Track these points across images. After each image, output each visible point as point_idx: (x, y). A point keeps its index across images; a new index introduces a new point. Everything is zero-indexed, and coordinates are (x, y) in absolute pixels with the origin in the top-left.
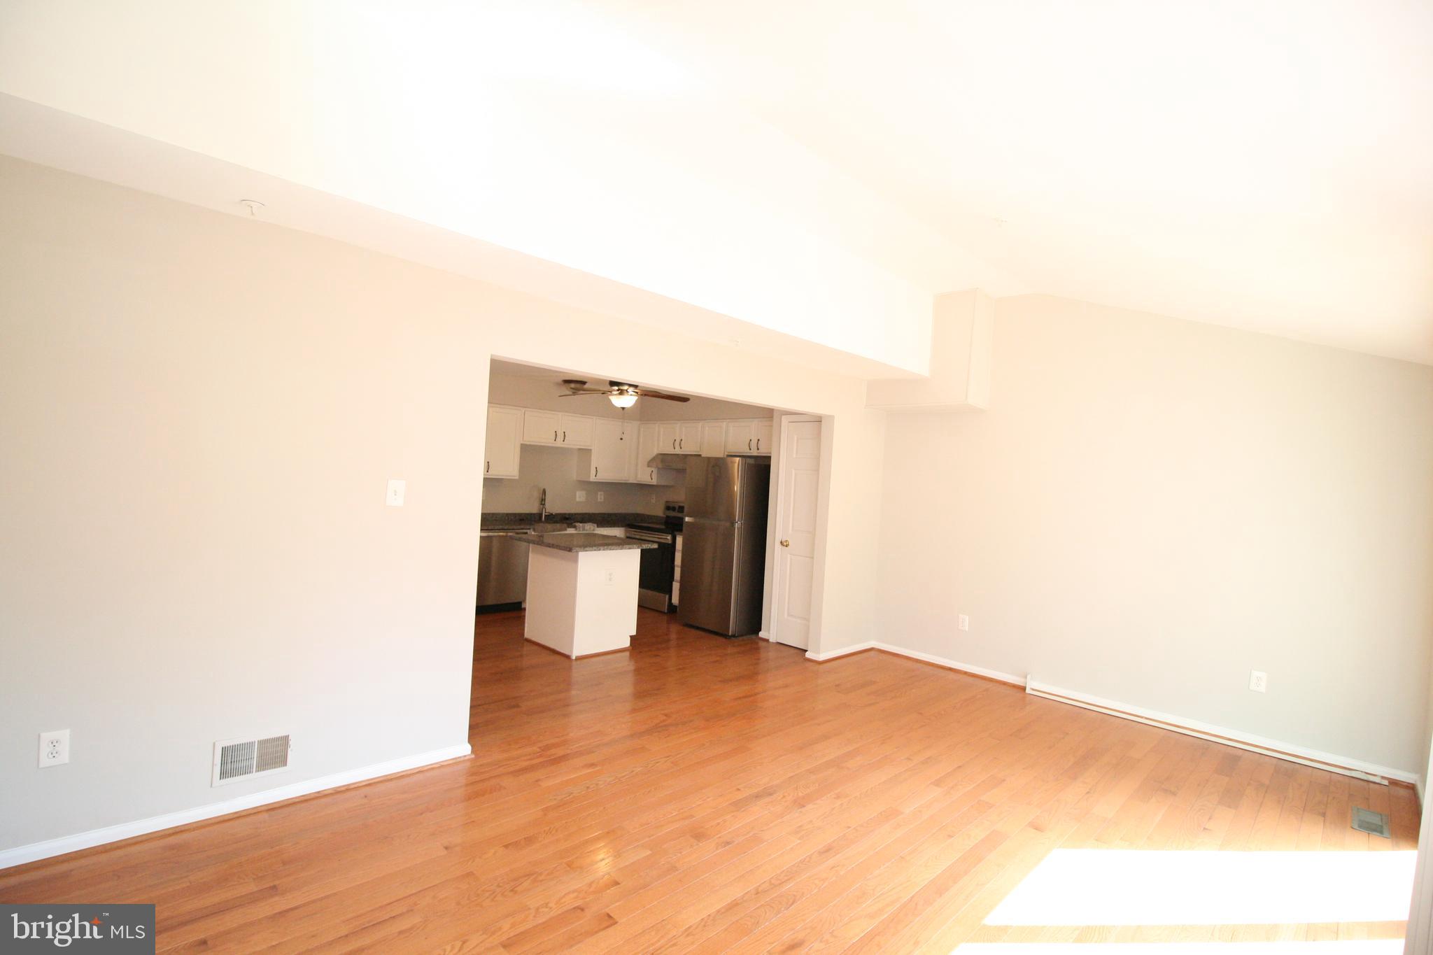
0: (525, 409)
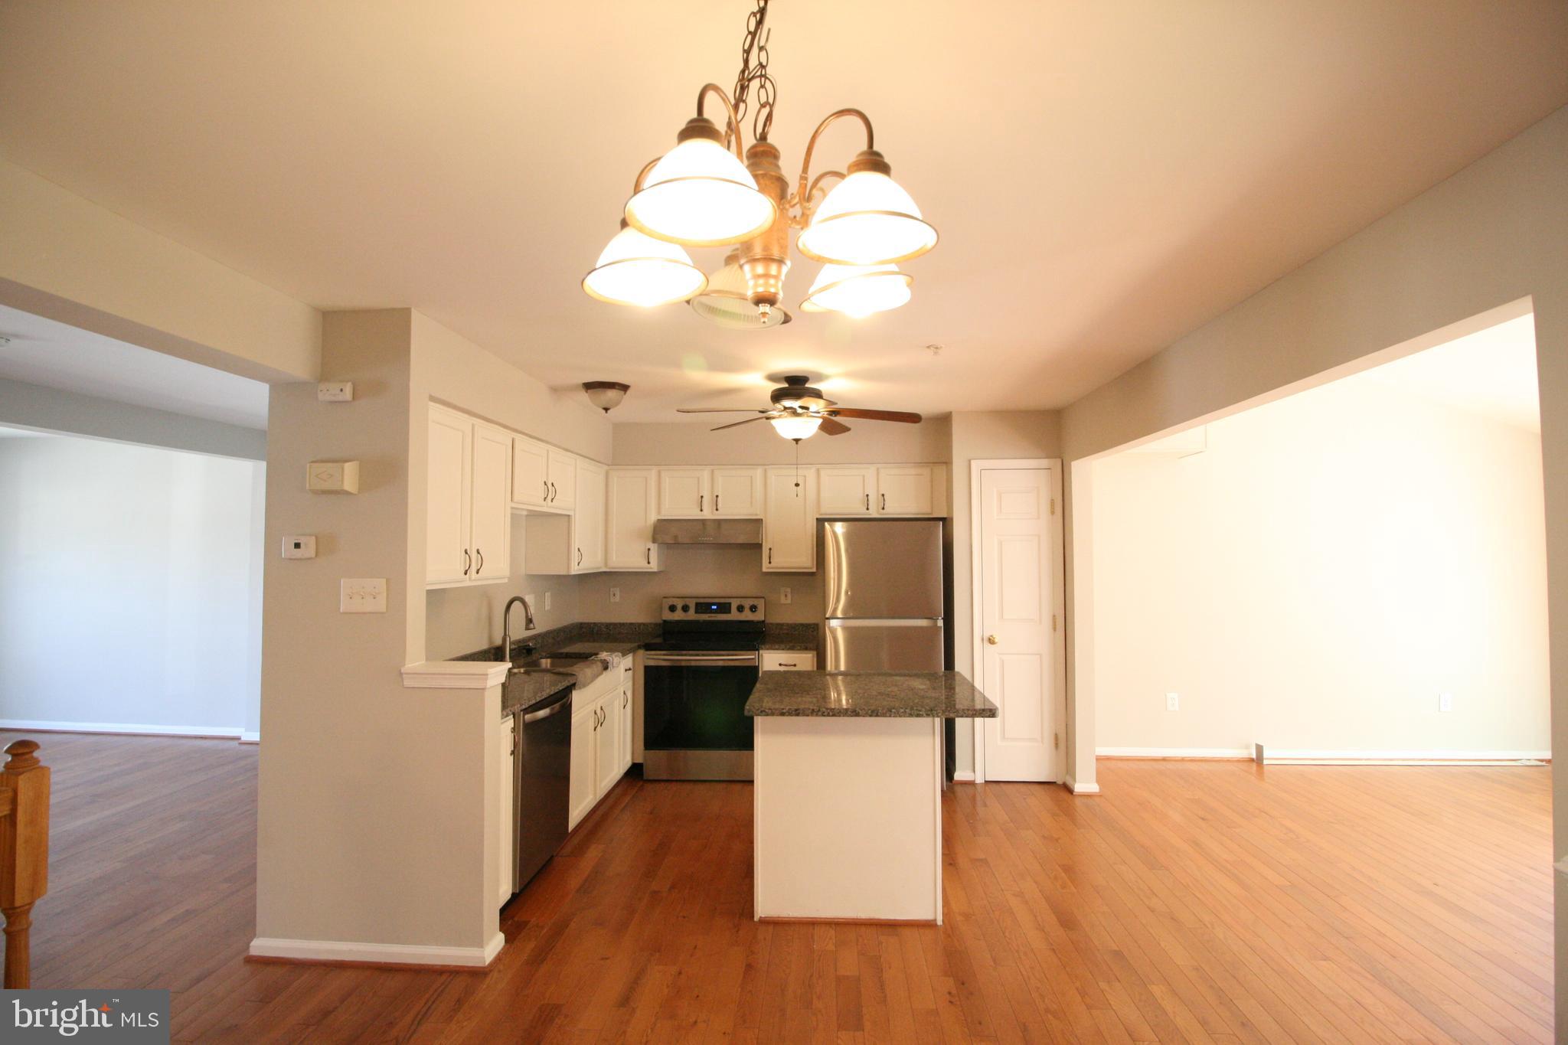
0: (513, 435)
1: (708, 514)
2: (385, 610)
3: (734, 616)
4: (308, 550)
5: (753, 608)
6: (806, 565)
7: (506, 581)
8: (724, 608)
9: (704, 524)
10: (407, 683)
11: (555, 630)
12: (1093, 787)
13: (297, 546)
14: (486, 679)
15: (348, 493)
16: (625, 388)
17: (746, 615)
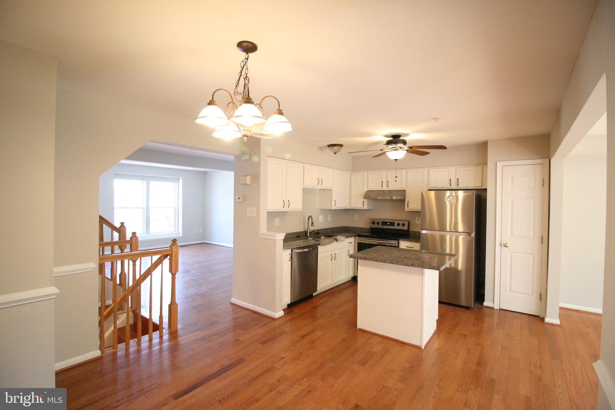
0: (304, 164)
1: (385, 188)
2: (256, 216)
3: (396, 227)
4: (241, 200)
5: (403, 225)
6: (418, 208)
7: (301, 210)
8: (392, 224)
9: (384, 192)
10: (261, 236)
11: (332, 228)
12: (557, 321)
13: (239, 198)
14: (276, 237)
15: (248, 184)
16: (341, 146)
17: (401, 227)
